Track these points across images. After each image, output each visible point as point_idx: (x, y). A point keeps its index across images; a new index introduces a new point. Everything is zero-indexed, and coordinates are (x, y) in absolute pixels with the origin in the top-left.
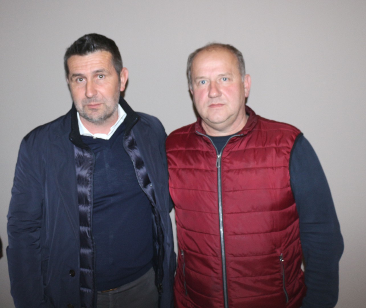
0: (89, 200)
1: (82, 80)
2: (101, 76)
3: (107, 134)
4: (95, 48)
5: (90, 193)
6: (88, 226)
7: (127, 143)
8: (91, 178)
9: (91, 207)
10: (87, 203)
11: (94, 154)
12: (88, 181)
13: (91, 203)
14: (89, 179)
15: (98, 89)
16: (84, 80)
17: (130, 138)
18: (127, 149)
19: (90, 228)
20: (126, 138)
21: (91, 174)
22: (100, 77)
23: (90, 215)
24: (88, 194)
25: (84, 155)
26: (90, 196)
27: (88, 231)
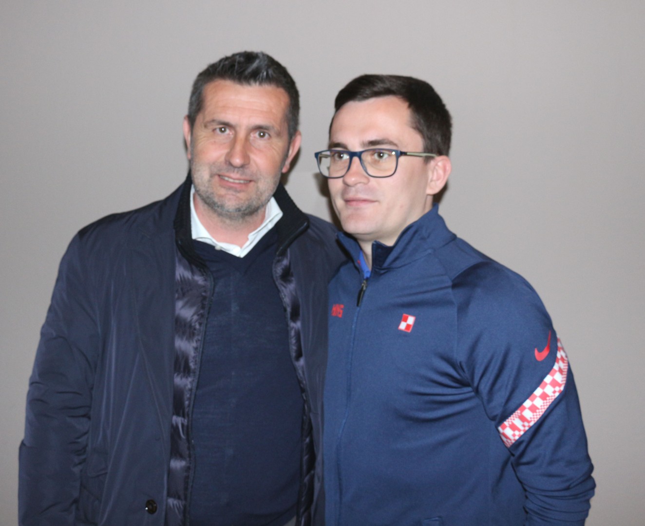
0: (192, 365)
1: (225, 131)
2: (262, 134)
3: (241, 246)
4: (269, 79)
5: (195, 353)
6: (184, 416)
7: (278, 270)
8: (200, 324)
9: (193, 380)
10: (187, 371)
11: (212, 279)
12: (195, 329)
13: (194, 373)
14: (197, 326)
15: (252, 156)
16: (228, 131)
17: (285, 262)
18: (279, 282)
19: (186, 421)
20: (279, 261)
21: (202, 316)
22: (260, 135)
23: (191, 395)
24: (192, 353)
25: (192, 278)
26: (194, 357)
27: (183, 425)
